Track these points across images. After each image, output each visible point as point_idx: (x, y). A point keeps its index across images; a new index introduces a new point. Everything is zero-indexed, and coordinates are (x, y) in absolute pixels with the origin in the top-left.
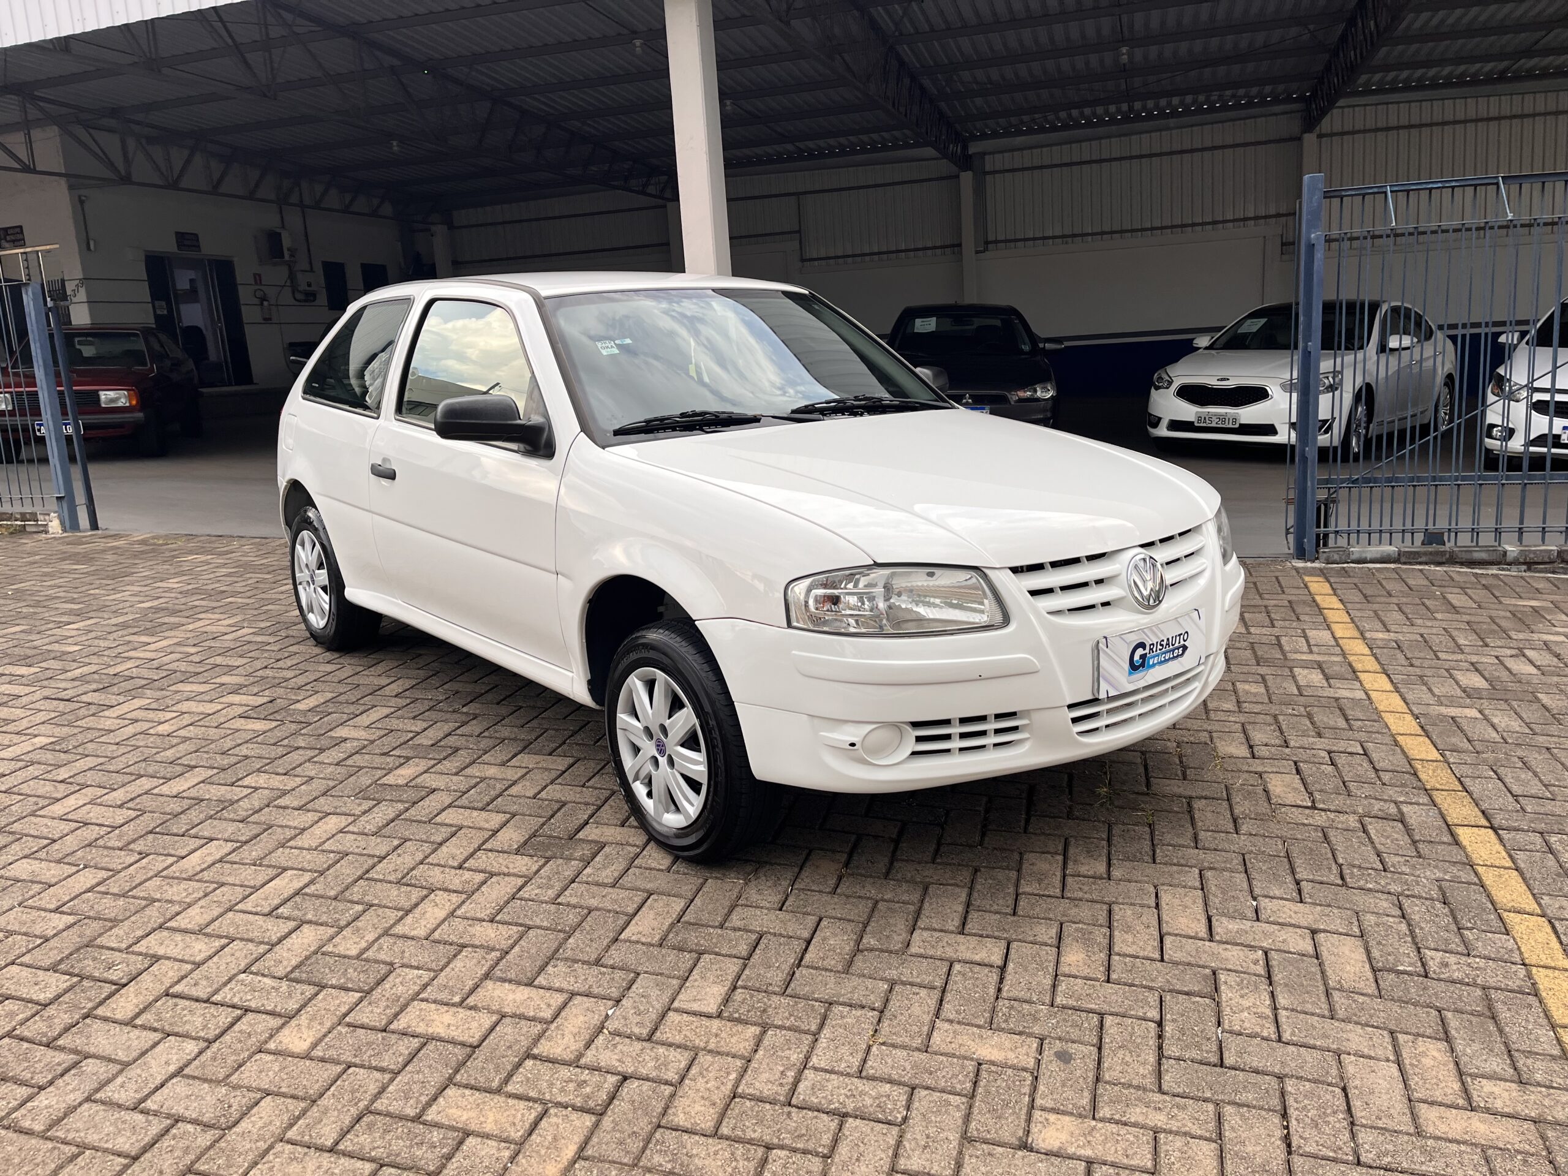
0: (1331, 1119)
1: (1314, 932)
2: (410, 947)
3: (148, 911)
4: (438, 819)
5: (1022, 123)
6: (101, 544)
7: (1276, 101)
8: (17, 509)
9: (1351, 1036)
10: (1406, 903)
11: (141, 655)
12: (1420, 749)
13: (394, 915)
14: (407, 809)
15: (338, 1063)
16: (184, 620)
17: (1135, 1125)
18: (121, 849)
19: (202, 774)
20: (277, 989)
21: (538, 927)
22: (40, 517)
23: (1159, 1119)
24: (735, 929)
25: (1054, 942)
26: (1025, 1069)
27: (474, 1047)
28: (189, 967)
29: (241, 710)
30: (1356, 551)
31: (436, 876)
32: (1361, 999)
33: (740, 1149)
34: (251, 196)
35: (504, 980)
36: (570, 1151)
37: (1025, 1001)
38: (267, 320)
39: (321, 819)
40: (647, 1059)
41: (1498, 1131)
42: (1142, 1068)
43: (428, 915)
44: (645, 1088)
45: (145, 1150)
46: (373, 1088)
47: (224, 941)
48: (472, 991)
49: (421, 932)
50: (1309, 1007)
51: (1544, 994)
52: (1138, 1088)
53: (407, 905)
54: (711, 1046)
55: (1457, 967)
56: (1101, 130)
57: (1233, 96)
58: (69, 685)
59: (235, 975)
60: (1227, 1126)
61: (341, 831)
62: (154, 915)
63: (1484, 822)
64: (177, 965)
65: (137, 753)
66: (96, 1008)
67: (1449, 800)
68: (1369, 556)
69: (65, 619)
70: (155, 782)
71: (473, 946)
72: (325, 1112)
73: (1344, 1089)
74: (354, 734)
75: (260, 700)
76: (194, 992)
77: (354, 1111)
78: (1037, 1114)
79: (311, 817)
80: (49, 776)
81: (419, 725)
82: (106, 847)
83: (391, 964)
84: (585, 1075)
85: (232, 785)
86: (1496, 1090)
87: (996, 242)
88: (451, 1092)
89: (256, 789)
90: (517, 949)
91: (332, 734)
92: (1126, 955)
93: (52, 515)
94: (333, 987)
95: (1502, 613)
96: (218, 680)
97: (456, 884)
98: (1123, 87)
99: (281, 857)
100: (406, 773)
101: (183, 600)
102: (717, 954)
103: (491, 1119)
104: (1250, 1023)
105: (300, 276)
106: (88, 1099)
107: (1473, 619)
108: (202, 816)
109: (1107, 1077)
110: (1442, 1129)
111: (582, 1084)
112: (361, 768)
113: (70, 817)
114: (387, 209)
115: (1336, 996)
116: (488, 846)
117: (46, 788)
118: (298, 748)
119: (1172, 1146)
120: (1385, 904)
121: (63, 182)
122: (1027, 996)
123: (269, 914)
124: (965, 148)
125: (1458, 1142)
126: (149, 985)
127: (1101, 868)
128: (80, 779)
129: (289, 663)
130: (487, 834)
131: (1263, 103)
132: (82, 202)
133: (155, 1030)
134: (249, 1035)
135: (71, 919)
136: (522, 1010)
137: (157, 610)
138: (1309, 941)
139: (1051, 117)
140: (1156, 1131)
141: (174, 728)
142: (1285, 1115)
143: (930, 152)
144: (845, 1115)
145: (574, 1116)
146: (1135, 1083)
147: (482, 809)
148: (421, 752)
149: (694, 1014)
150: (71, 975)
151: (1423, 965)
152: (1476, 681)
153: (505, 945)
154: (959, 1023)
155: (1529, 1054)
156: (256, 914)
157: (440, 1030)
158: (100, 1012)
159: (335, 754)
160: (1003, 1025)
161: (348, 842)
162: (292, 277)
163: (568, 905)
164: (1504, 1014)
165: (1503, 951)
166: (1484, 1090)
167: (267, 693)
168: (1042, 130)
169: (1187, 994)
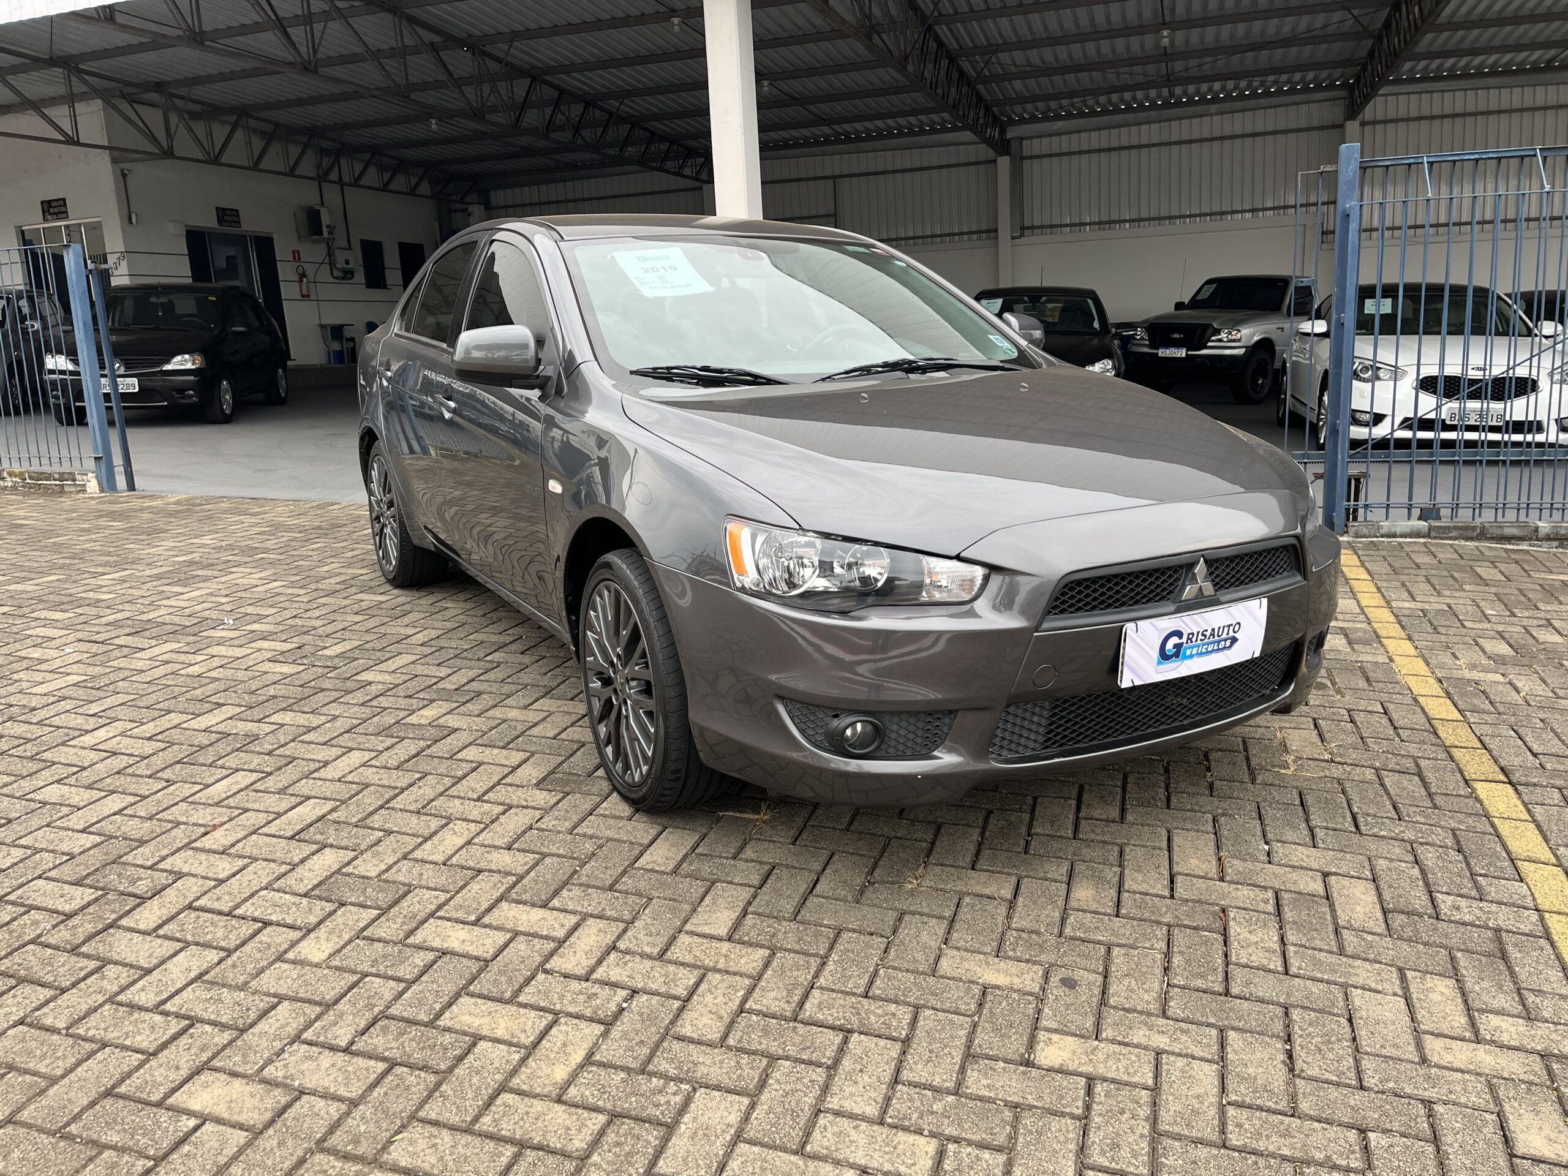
0: (1336, 1046)
1: (1326, 875)
2: (429, 872)
3: (173, 833)
4: (459, 756)
5: (1061, 107)
6: (137, 503)
7: (1319, 88)
8: (56, 468)
9: (1358, 971)
10: (1420, 850)
11: (174, 604)
12: (1441, 709)
13: (414, 841)
14: (429, 747)
15: (354, 972)
16: (216, 573)
17: (1137, 1046)
18: (150, 777)
19: (229, 711)
20: (297, 905)
21: (554, 855)
22: (78, 477)
23: (1162, 1041)
24: (747, 861)
25: (1065, 879)
26: (1031, 994)
27: (487, 962)
28: (213, 883)
29: (269, 655)
30: (1386, 525)
31: (455, 807)
32: (1370, 938)
33: (745, 1059)
34: (291, 173)
35: (519, 902)
36: (578, 1056)
37: (1032, 932)
38: (305, 297)
39: (344, 754)
40: (656, 977)
41: (1503, 1062)
42: (1147, 997)
43: (446, 842)
44: (654, 1002)
45: (165, 1046)
46: (388, 996)
47: (246, 861)
48: (489, 910)
49: (440, 858)
50: (1318, 943)
51: (1556, 938)
52: (1141, 1013)
53: (426, 833)
54: (720, 966)
55: (1469, 911)
56: (1142, 115)
57: (1275, 82)
58: (103, 629)
59: (257, 892)
60: (1229, 1049)
61: (363, 765)
62: (179, 836)
63: (1502, 778)
64: (200, 882)
65: (168, 691)
66: (121, 917)
67: (1467, 757)
68: (1398, 531)
69: (100, 570)
70: (185, 717)
71: (490, 871)
72: (341, 1016)
73: (1350, 1020)
74: (380, 678)
75: (288, 646)
76: (216, 906)
77: (369, 1016)
78: (1042, 1035)
79: (335, 752)
80: (81, 710)
81: (443, 672)
82: (133, 775)
83: (410, 885)
84: (596, 988)
85: (259, 721)
86: (1504, 1025)
87: (1033, 227)
88: (464, 1000)
89: (283, 725)
90: (532, 874)
91: (358, 677)
92: (1134, 892)
93: (90, 475)
94: (352, 904)
95: (1531, 586)
96: (249, 627)
97: (475, 814)
98: (1164, 72)
99: (304, 787)
100: (429, 713)
101: (216, 556)
102: (731, 883)
103: (502, 1024)
104: (1258, 958)
105: (337, 253)
106: (111, 1000)
107: (1501, 590)
108: (229, 749)
109: (1111, 1001)
110: (1447, 1059)
111: (592, 996)
112: (385, 709)
113: (100, 747)
114: (425, 188)
115: (1345, 933)
116: (508, 780)
117: (79, 721)
118: (323, 690)
119: (1173, 1067)
120: (1397, 850)
121: (106, 155)
122: (1035, 927)
123: (292, 838)
124: (1003, 132)
125: (1462, 1071)
126: (173, 898)
127: (1115, 813)
128: (109, 713)
129: (317, 613)
130: (507, 770)
131: (1306, 90)
132: (124, 176)
133: (178, 940)
134: (269, 945)
135: (98, 839)
136: (536, 929)
137: (191, 563)
138: (1321, 884)
139: (1090, 102)
140: (1158, 1053)
141: (204, 669)
142: (1289, 1039)
143: (968, 135)
144: (850, 1031)
145: (583, 1024)
146: (1139, 1008)
147: (503, 748)
148: (446, 696)
149: (704, 936)
150: (96, 889)
151: (1435, 907)
152: (1504, 649)
153: (520, 870)
154: (966, 950)
155: (1540, 992)
156: (280, 837)
157: (454, 944)
158: (124, 922)
159: (359, 697)
160: (1011, 953)
161: (369, 774)
162: (330, 254)
163: (584, 835)
164: (1514, 954)
165: (1516, 897)
166: (1489, 1024)
167: (295, 639)
168: (1081, 115)
169: (1195, 928)
